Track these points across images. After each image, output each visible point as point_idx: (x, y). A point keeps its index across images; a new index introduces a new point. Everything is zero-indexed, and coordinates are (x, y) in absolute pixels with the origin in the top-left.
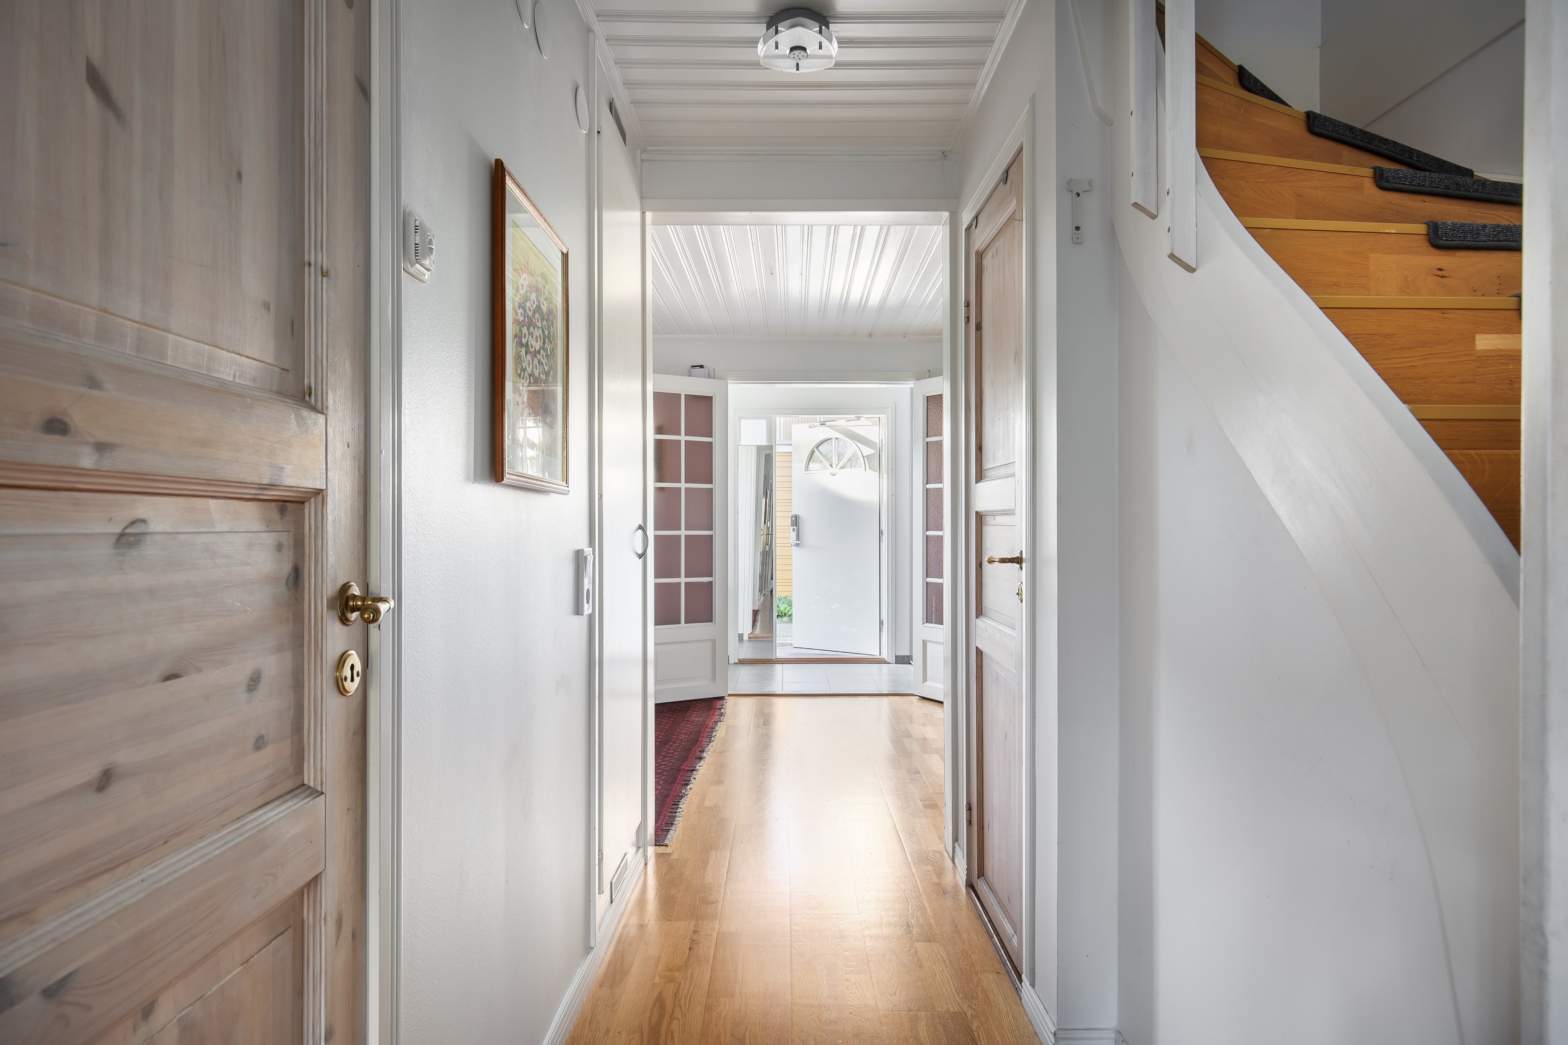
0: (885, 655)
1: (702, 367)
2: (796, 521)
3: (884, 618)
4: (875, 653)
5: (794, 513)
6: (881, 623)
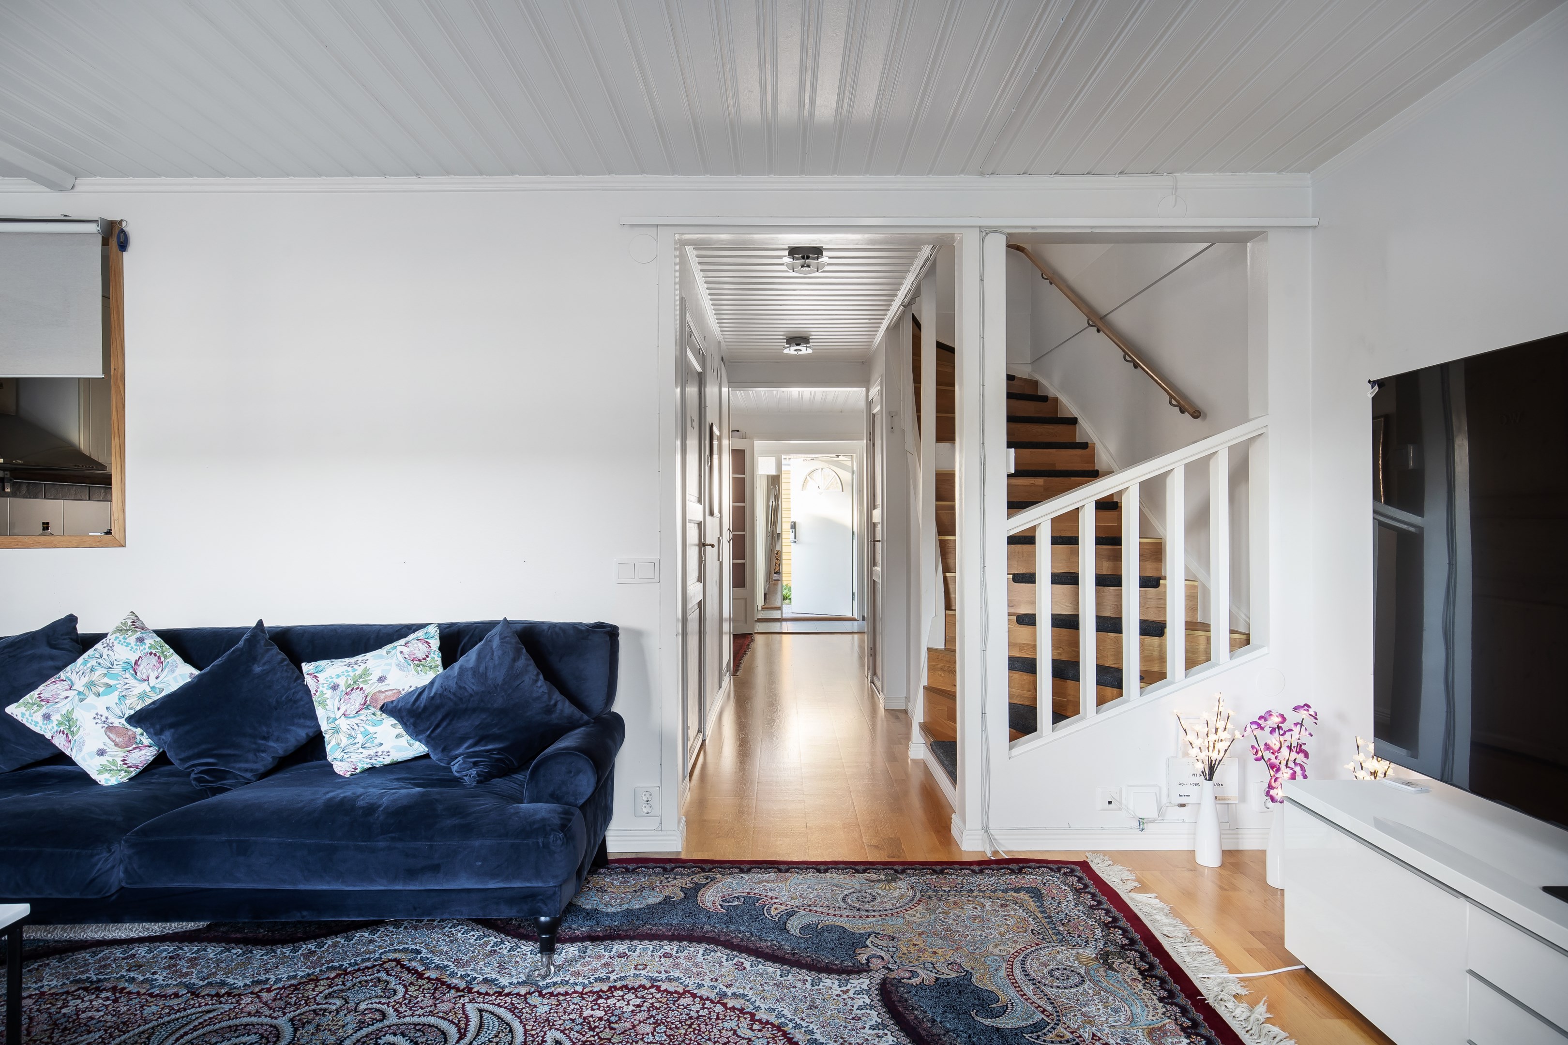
0: (855, 616)
1: (738, 431)
2: (793, 526)
3: (855, 591)
4: (849, 615)
5: (793, 520)
6: (853, 594)
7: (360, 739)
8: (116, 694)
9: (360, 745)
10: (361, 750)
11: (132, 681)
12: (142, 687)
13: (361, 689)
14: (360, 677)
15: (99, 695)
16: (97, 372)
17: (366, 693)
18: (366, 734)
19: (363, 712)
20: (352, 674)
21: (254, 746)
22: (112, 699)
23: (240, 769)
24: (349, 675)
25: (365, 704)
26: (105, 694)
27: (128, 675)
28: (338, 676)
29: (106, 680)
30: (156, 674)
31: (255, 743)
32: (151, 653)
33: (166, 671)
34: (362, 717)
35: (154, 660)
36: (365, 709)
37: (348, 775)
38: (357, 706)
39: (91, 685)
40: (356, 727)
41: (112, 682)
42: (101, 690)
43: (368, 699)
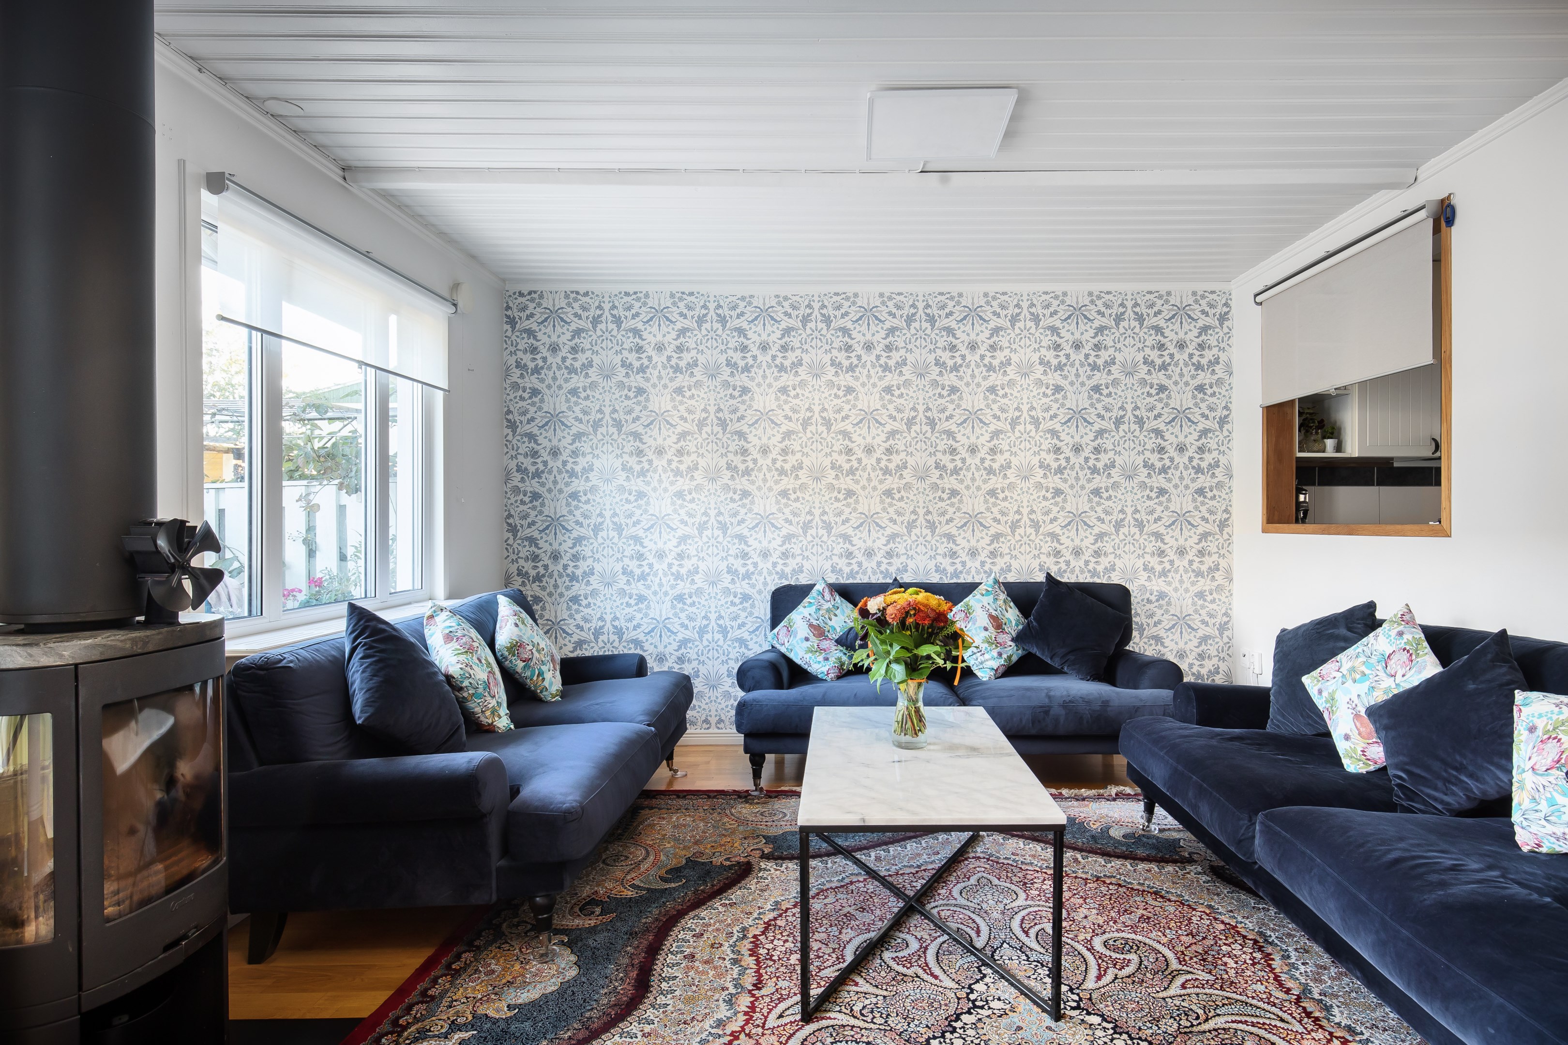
7: (1544, 806)
8: (1368, 683)
9: (1542, 815)
10: (1543, 822)
11: (1382, 674)
12: (1388, 683)
13: (1559, 740)
14: (1563, 724)
15: (1355, 681)
16: (1427, 358)
17: (1564, 747)
18: (1552, 803)
19: (1554, 771)
20: (1555, 717)
21: (1444, 774)
22: (1362, 688)
23: (1429, 796)
24: (1551, 718)
25: (1558, 761)
26: (1361, 682)
27: (1379, 668)
28: (1540, 716)
29: (1363, 668)
30: (1404, 671)
31: (1446, 771)
32: (1404, 649)
33: (1413, 670)
34: (1551, 779)
35: (1405, 656)
36: (1558, 768)
37: (1525, 849)
38: (1549, 762)
39: (1353, 670)
40: (1541, 789)
41: (1367, 672)
42: (1358, 677)
43: (1564, 756)
